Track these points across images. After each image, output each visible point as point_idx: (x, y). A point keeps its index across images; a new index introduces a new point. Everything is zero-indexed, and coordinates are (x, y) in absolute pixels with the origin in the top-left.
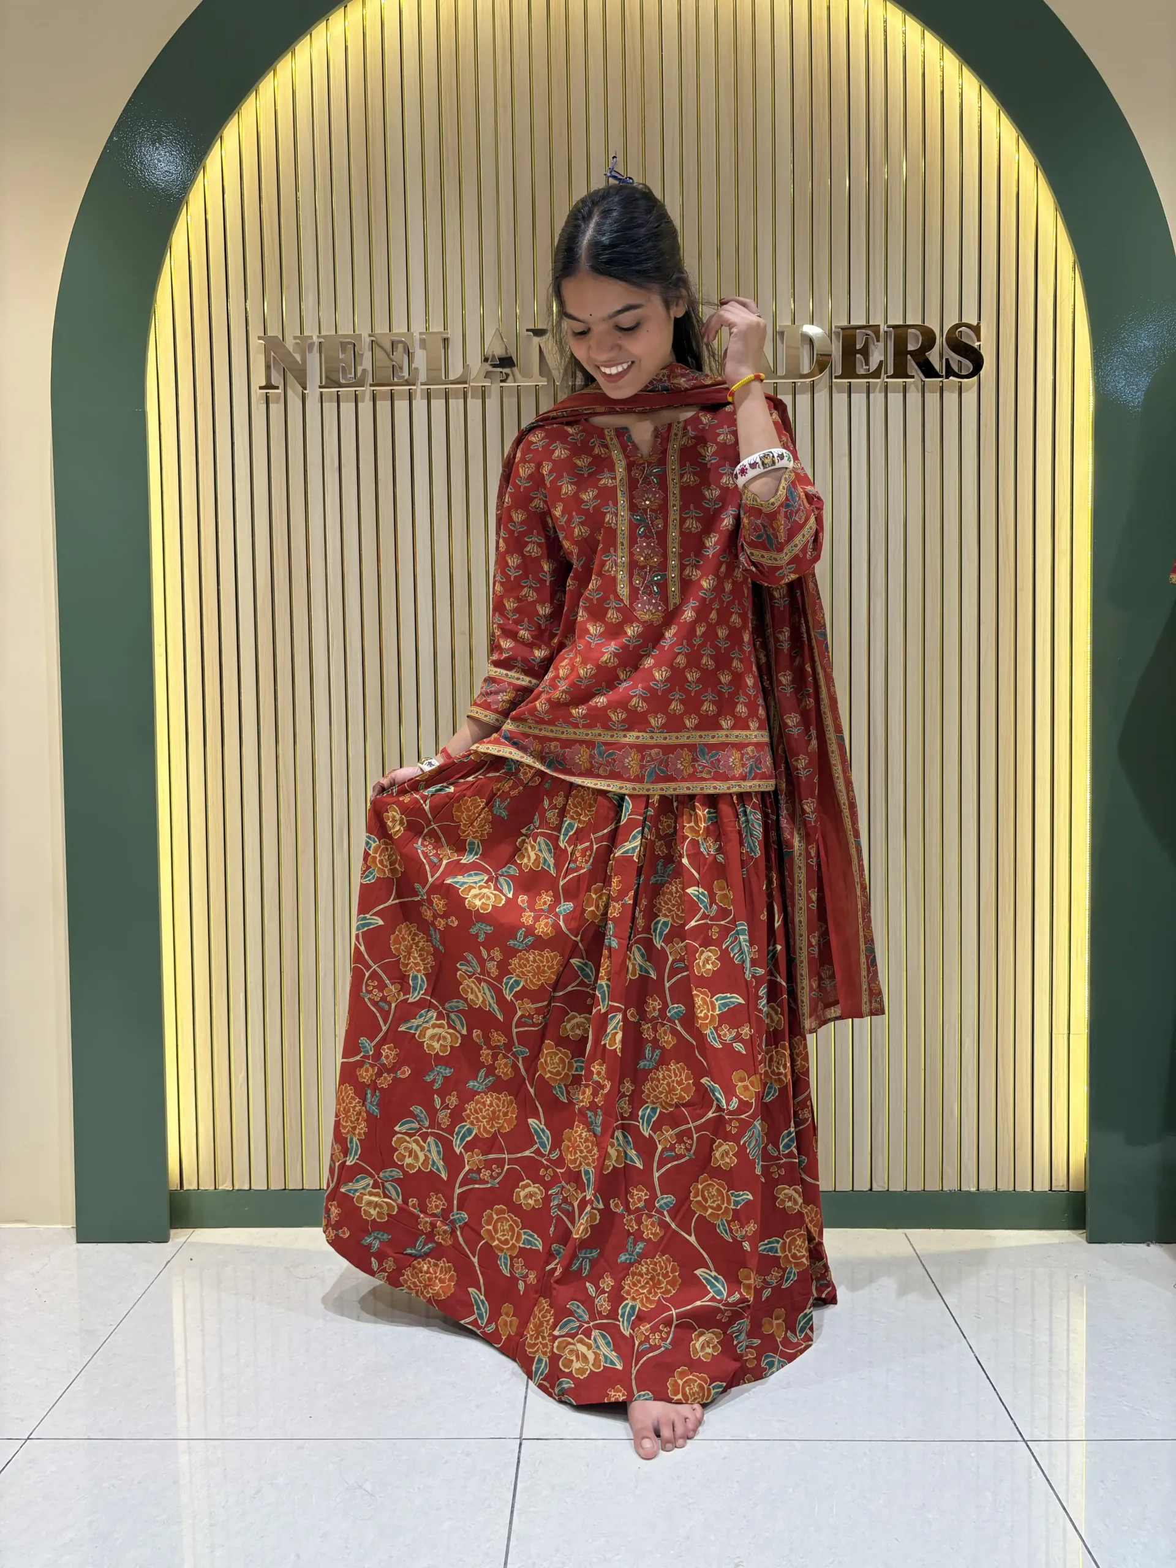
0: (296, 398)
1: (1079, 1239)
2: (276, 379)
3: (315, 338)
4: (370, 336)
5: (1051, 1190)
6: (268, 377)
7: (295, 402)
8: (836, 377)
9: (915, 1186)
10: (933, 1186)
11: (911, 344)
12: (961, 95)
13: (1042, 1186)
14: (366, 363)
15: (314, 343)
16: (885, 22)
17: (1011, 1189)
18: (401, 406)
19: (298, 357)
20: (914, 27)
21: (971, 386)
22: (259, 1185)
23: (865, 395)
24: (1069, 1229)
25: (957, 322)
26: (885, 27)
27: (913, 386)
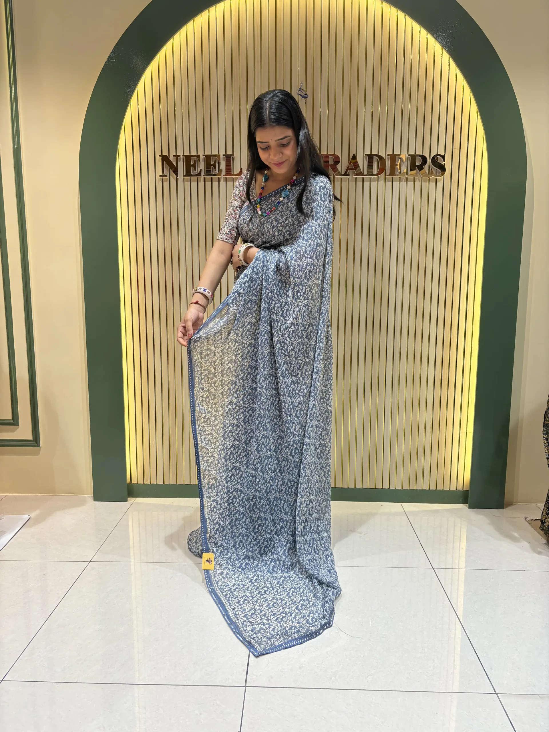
0: (174, 180)
1: (465, 507)
2: (166, 172)
3: (181, 156)
4: (203, 155)
5: (457, 490)
6: (163, 172)
7: (173, 181)
8: (387, 176)
9: (406, 487)
10: (412, 487)
11: (418, 162)
12: (442, 59)
13: (453, 488)
14: (202, 166)
15: (181, 158)
16: (412, 28)
17: (442, 489)
18: (215, 184)
19: (175, 164)
20: (424, 32)
21: (441, 180)
22: (160, 482)
23: (398, 183)
24: (463, 503)
25: (436, 154)
26: (412, 30)
27: (417, 180)
